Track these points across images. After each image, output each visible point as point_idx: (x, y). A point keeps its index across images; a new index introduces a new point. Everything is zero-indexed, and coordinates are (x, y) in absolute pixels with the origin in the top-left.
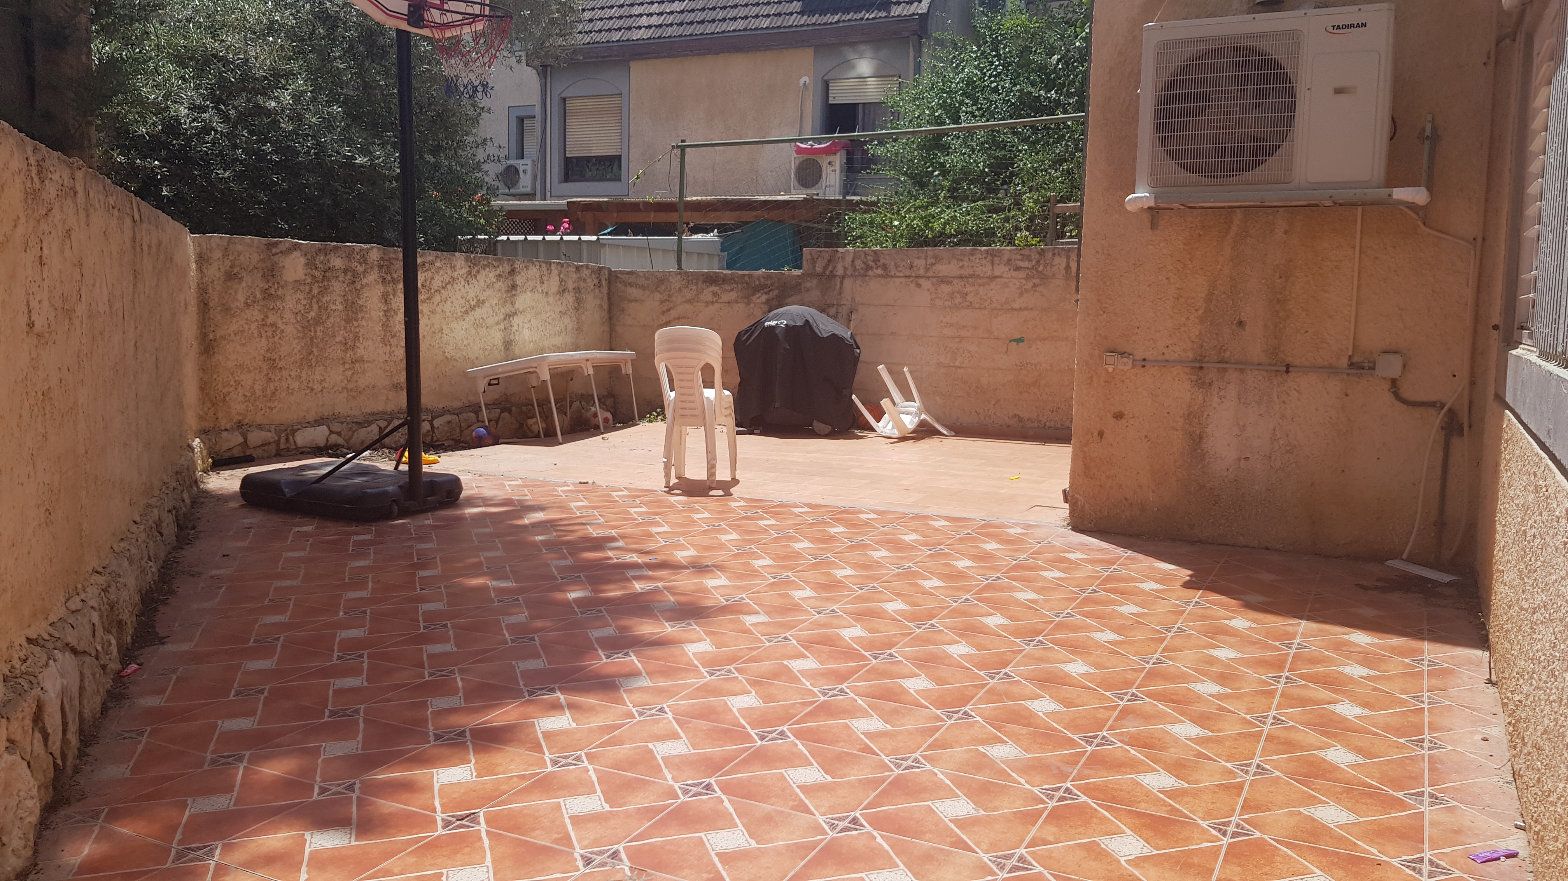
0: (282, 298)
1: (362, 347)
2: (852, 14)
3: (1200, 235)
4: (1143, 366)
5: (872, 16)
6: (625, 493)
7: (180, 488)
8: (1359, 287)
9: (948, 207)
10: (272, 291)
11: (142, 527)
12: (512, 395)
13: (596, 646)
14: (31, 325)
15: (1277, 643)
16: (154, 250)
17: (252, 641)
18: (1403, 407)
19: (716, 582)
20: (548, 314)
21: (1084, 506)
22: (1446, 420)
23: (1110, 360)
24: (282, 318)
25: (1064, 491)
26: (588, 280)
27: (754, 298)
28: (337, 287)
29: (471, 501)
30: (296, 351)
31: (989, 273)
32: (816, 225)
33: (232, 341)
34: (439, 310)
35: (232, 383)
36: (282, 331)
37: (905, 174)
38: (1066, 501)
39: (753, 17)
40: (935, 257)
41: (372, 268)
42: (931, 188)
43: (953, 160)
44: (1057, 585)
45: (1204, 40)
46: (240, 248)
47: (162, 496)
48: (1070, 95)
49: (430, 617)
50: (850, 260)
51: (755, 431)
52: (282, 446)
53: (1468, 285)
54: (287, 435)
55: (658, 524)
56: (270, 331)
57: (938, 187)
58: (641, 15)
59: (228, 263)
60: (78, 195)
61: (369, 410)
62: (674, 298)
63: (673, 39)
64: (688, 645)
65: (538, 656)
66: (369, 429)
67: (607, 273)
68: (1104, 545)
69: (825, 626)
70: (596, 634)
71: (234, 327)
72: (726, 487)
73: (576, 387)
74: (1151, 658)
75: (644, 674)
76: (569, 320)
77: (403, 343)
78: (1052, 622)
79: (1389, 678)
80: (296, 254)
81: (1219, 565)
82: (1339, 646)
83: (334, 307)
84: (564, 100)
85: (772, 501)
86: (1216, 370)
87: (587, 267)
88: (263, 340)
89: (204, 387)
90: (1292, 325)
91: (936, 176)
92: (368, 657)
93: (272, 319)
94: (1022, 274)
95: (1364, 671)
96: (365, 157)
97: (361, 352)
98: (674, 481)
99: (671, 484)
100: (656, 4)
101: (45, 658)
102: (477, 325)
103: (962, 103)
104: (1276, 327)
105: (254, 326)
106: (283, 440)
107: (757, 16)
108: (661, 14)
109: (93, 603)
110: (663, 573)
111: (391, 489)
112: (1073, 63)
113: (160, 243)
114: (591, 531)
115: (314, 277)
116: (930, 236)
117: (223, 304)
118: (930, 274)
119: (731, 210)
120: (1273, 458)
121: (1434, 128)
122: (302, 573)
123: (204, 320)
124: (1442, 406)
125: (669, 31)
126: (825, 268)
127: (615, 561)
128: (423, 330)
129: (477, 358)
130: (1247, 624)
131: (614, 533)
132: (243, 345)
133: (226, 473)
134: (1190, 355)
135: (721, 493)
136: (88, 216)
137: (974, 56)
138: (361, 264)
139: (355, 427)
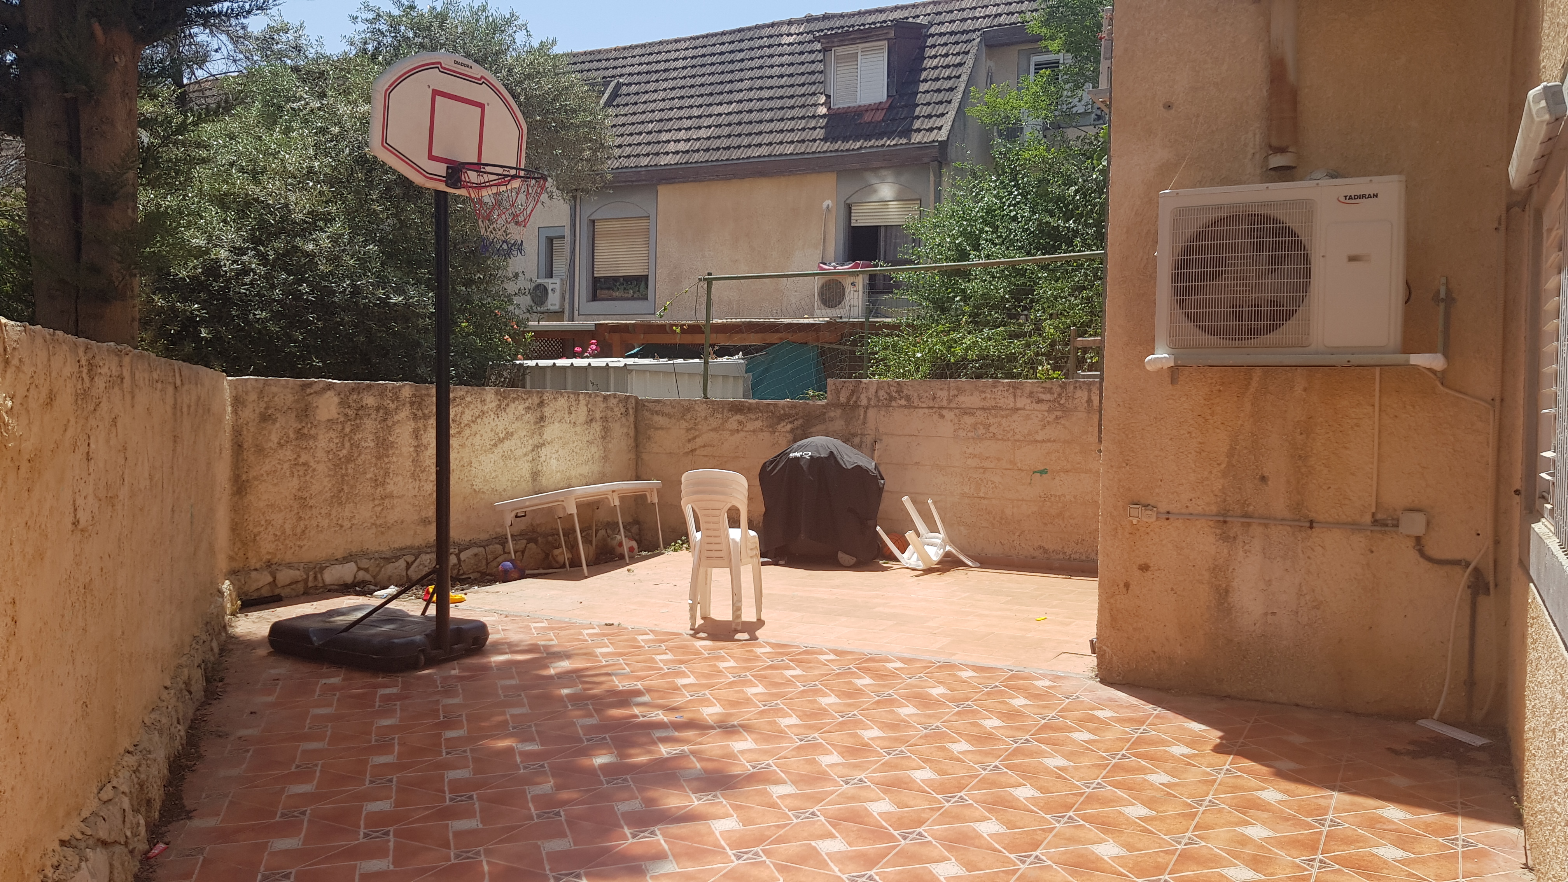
0: (314, 438)
1: (392, 482)
2: (873, 141)
3: (1220, 391)
4: (1168, 519)
5: (894, 142)
6: (651, 636)
7: (210, 638)
8: (1379, 444)
9: (969, 333)
10: (305, 431)
11: (173, 692)
12: (538, 525)
13: (622, 822)
14: (76, 523)
15: (1309, 820)
16: (193, 408)
17: (278, 815)
18: (1429, 565)
19: (742, 745)
20: (576, 444)
21: (1112, 658)
22: (1472, 579)
23: (1134, 512)
24: (314, 457)
25: (1092, 642)
26: (616, 409)
27: (779, 427)
28: (370, 424)
29: (498, 648)
30: (327, 489)
31: (1012, 405)
32: (841, 347)
33: (264, 481)
34: (468, 443)
35: (263, 522)
36: (314, 470)
37: (927, 299)
38: (1094, 652)
39: (778, 144)
40: (958, 389)
41: (404, 405)
42: (953, 313)
43: (974, 286)
44: (1086, 749)
45: (1219, 207)
46: (274, 389)
47: (192, 652)
48: (1087, 225)
49: (457, 787)
50: (874, 391)
51: (781, 562)
52: (310, 584)
53: (1488, 445)
54: (315, 573)
55: (682, 674)
56: (302, 470)
57: (959, 312)
58: (668, 141)
59: (263, 405)
60: (125, 381)
61: (396, 546)
62: (700, 427)
63: (699, 165)
64: (714, 822)
65: (563, 835)
66: (397, 564)
67: (633, 401)
68: (1133, 700)
69: (853, 798)
70: (622, 807)
71: (267, 467)
72: (751, 629)
73: (602, 515)
74: (1183, 838)
75: (671, 858)
76: (596, 449)
77: (433, 477)
78: (1082, 794)
79: (1424, 862)
80: (330, 393)
81: (1249, 725)
82: (1374, 824)
83: (365, 445)
84: (594, 221)
85: (798, 647)
86: (1240, 524)
87: (615, 396)
88: (295, 479)
89: (235, 528)
90: (1314, 481)
91: (958, 301)
92: (395, 836)
93: (304, 458)
94: (1044, 407)
95: (1398, 854)
96: (400, 295)
97: (390, 488)
98: (699, 622)
99: (696, 626)
100: (683, 131)
101: (77, 861)
102: (505, 457)
103: (982, 231)
104: (1298, 482)
105: (286, 466)
106: (311, 578)
107: (781, 143)
108: (688, 140)
109: (125, 788)
110: (689, 734)
111: (418, 638)
112: (1090, 194)
113: (199, 398)
114: (617, 683)
115: (346, 415)
116: (952, 361)
117: (257, 446)
118: (953, 405)
119: (757, 332)
120: (1300, 614)
121: (1449, 291)
122: (329, 733)
123: (237, 460)
124: (1468, 564)
125: (696, 157)
126: (849, 399)
127: (641, 719)
128: (453, 464)
129: (504, 490)
130: (1279, 796)
131: (639, 685)
132: (275, 485)
133: (254, 615)
134: (1214, 509)
135: (746, 636)
136: (133, 398)
137: (993, 185)
138: (393, 401)
139: (382, 563)
